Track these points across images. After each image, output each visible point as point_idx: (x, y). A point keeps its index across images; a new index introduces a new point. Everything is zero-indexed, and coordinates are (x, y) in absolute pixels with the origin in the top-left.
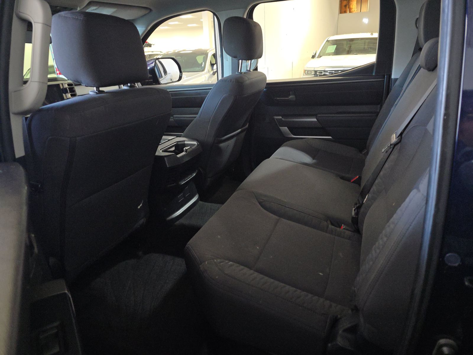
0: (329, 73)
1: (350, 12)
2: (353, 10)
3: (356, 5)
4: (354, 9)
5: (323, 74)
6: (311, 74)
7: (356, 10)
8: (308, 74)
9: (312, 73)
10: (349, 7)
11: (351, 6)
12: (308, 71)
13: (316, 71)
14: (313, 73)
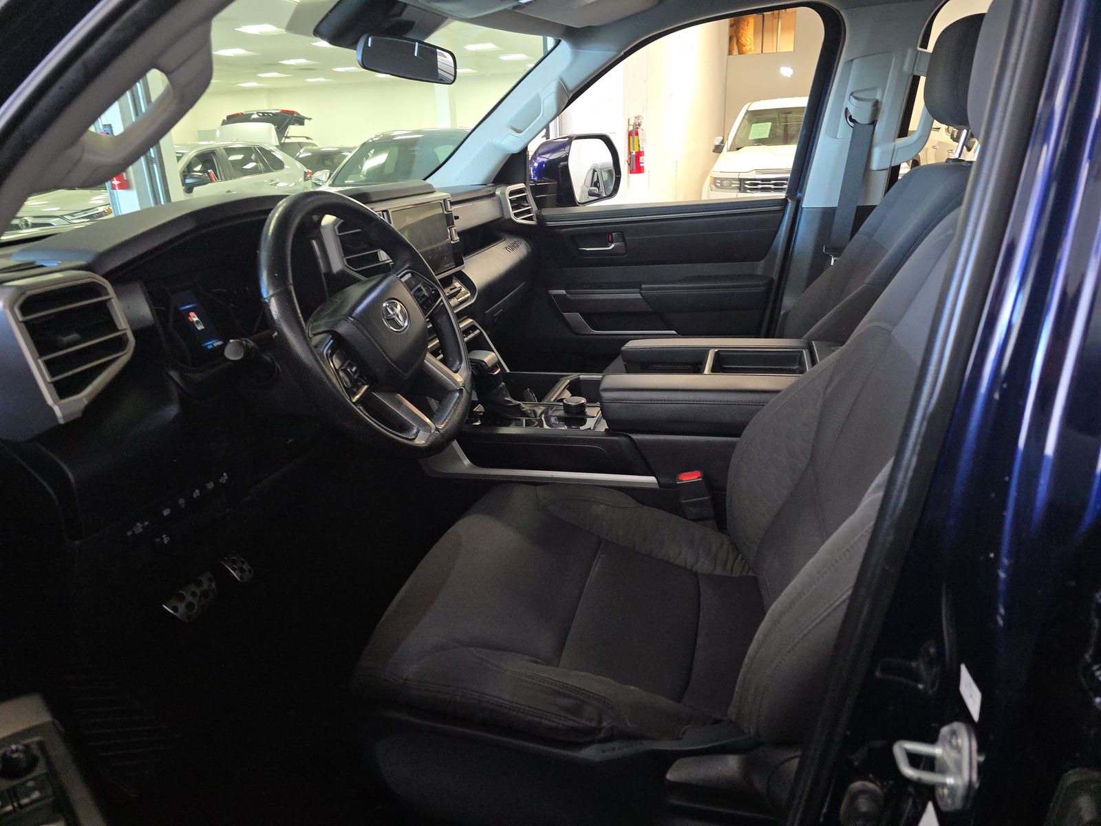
0: (775, 184)
1: (740, 52)
2: (747, 48)
3: (752, 37)
4: (750, 47)
5: (760, 186)
6: (729, 188)
7: (753, 49)
8: (722, 187)
9: (733, 185)
10: (738, 42)
11: (743, 40)
12: (722, 180)
13: (742, 181)
14: (736, 184)
